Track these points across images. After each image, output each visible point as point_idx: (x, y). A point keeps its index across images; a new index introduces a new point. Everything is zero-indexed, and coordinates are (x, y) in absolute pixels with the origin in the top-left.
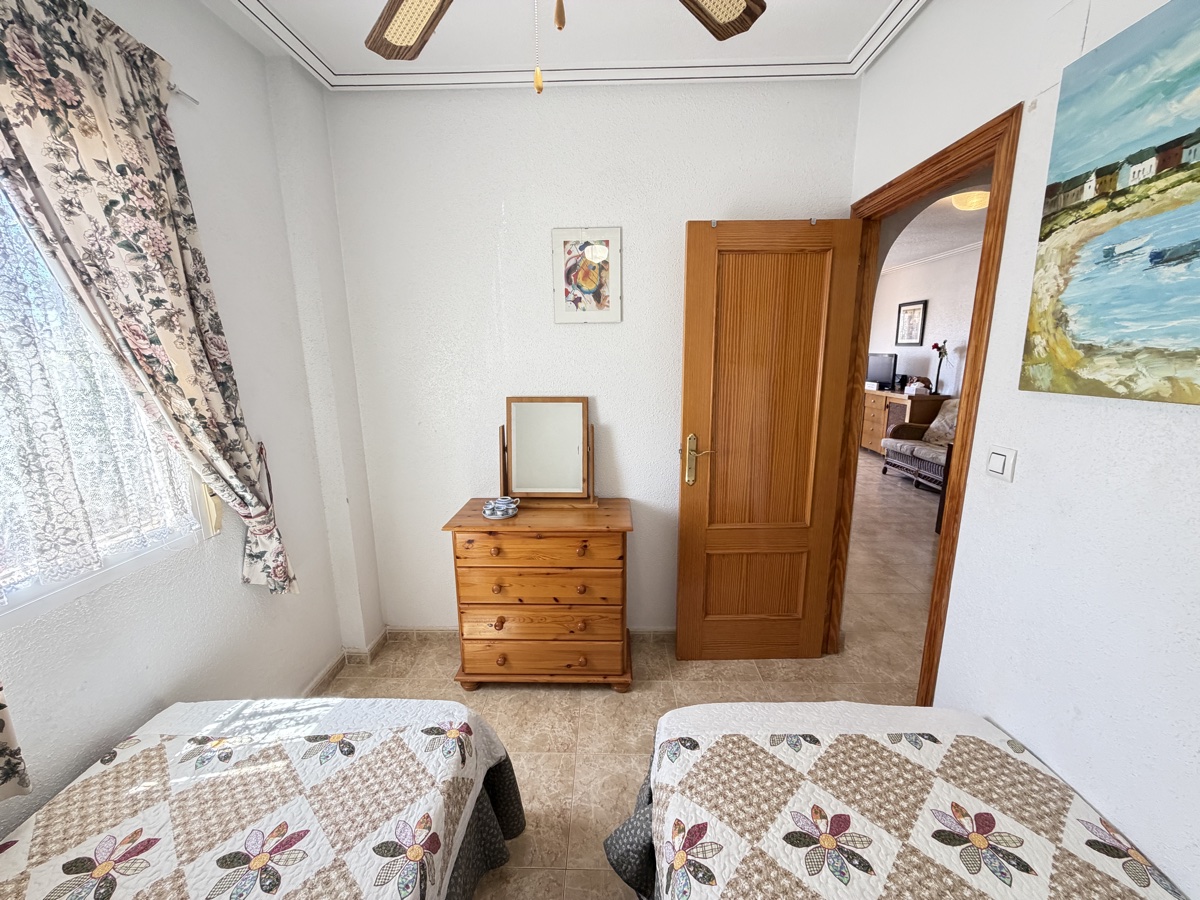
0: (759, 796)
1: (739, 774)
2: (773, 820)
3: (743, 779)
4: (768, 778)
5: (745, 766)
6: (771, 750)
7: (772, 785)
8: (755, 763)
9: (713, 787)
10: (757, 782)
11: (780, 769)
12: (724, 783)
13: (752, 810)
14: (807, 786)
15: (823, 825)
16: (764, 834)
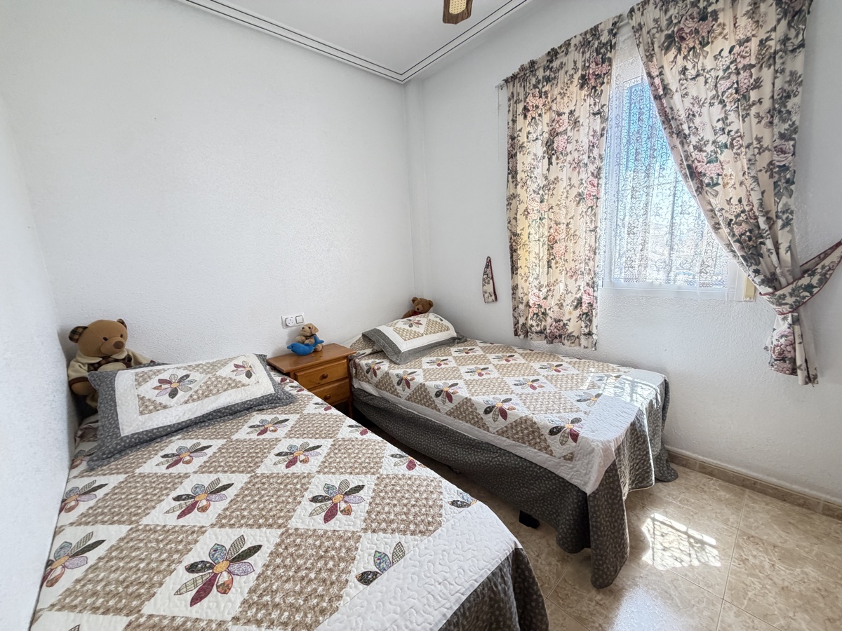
0: (389, 498)
1: (409, 503)
2: (374, 490)
3: (405, 501)
4: (389, 513)
5: (409, 510)
6: (398, 537)
7: (384, 509)
8: (404, 517)
9: (419, 485)
10: (395, 505)
11: (383, 525)
12: (415, 492)
13: (389, 488)
14: (360, 524)
15: (343, 506)
16: (377, 482)
